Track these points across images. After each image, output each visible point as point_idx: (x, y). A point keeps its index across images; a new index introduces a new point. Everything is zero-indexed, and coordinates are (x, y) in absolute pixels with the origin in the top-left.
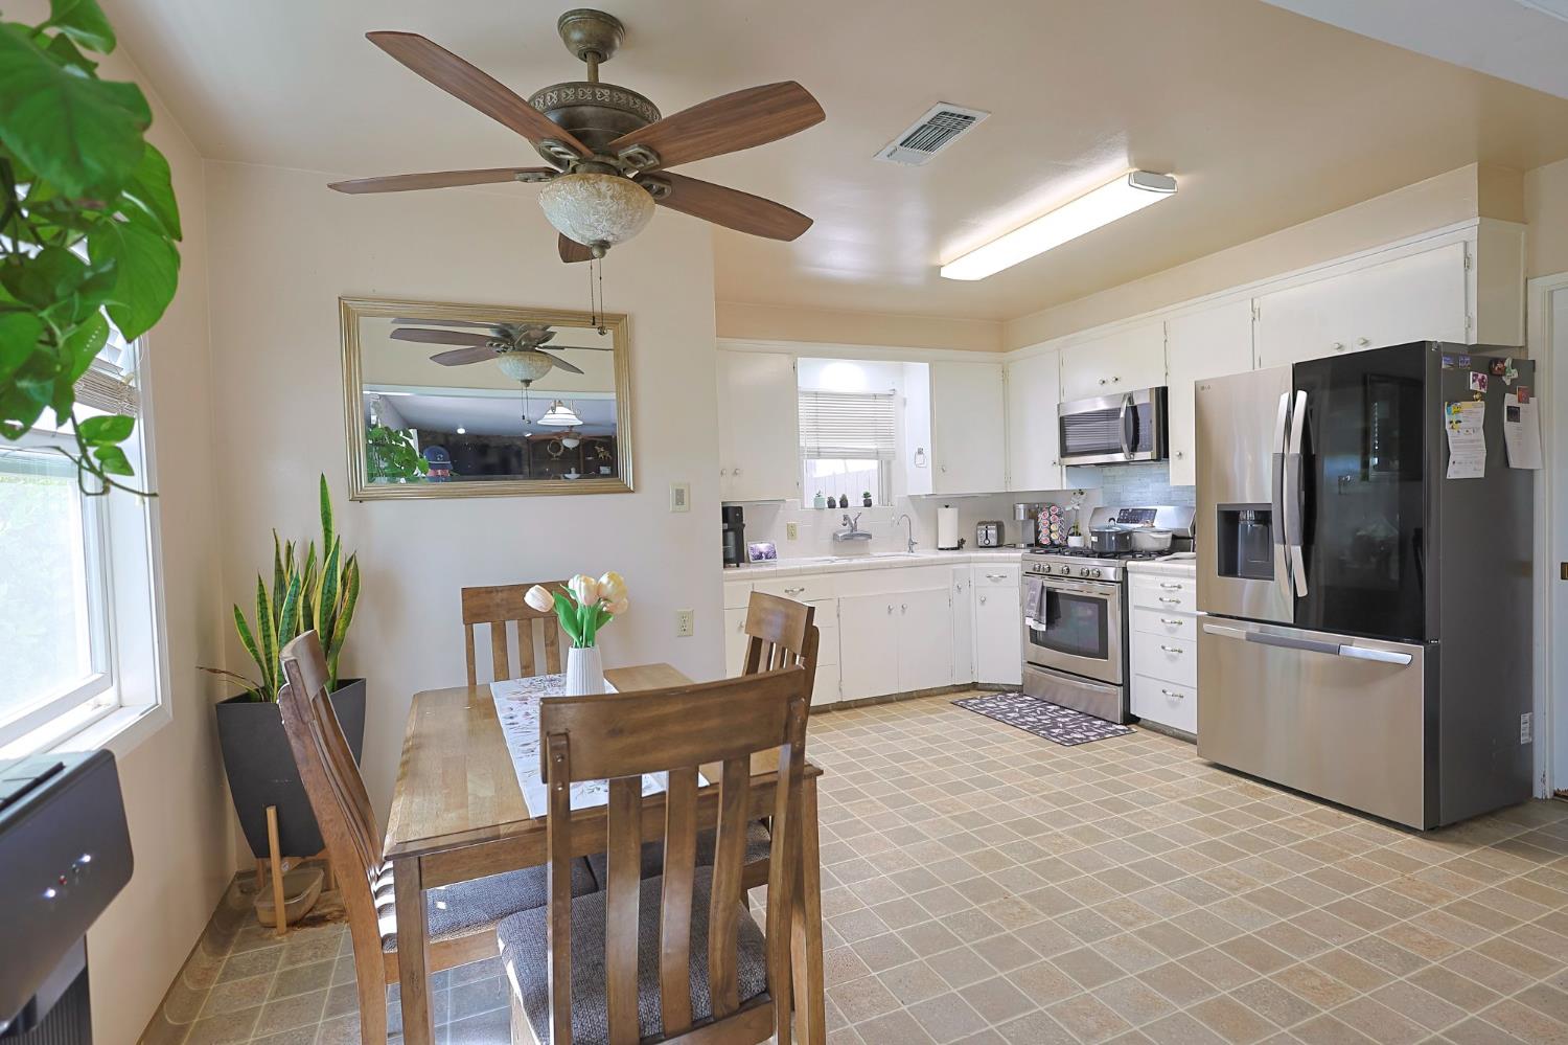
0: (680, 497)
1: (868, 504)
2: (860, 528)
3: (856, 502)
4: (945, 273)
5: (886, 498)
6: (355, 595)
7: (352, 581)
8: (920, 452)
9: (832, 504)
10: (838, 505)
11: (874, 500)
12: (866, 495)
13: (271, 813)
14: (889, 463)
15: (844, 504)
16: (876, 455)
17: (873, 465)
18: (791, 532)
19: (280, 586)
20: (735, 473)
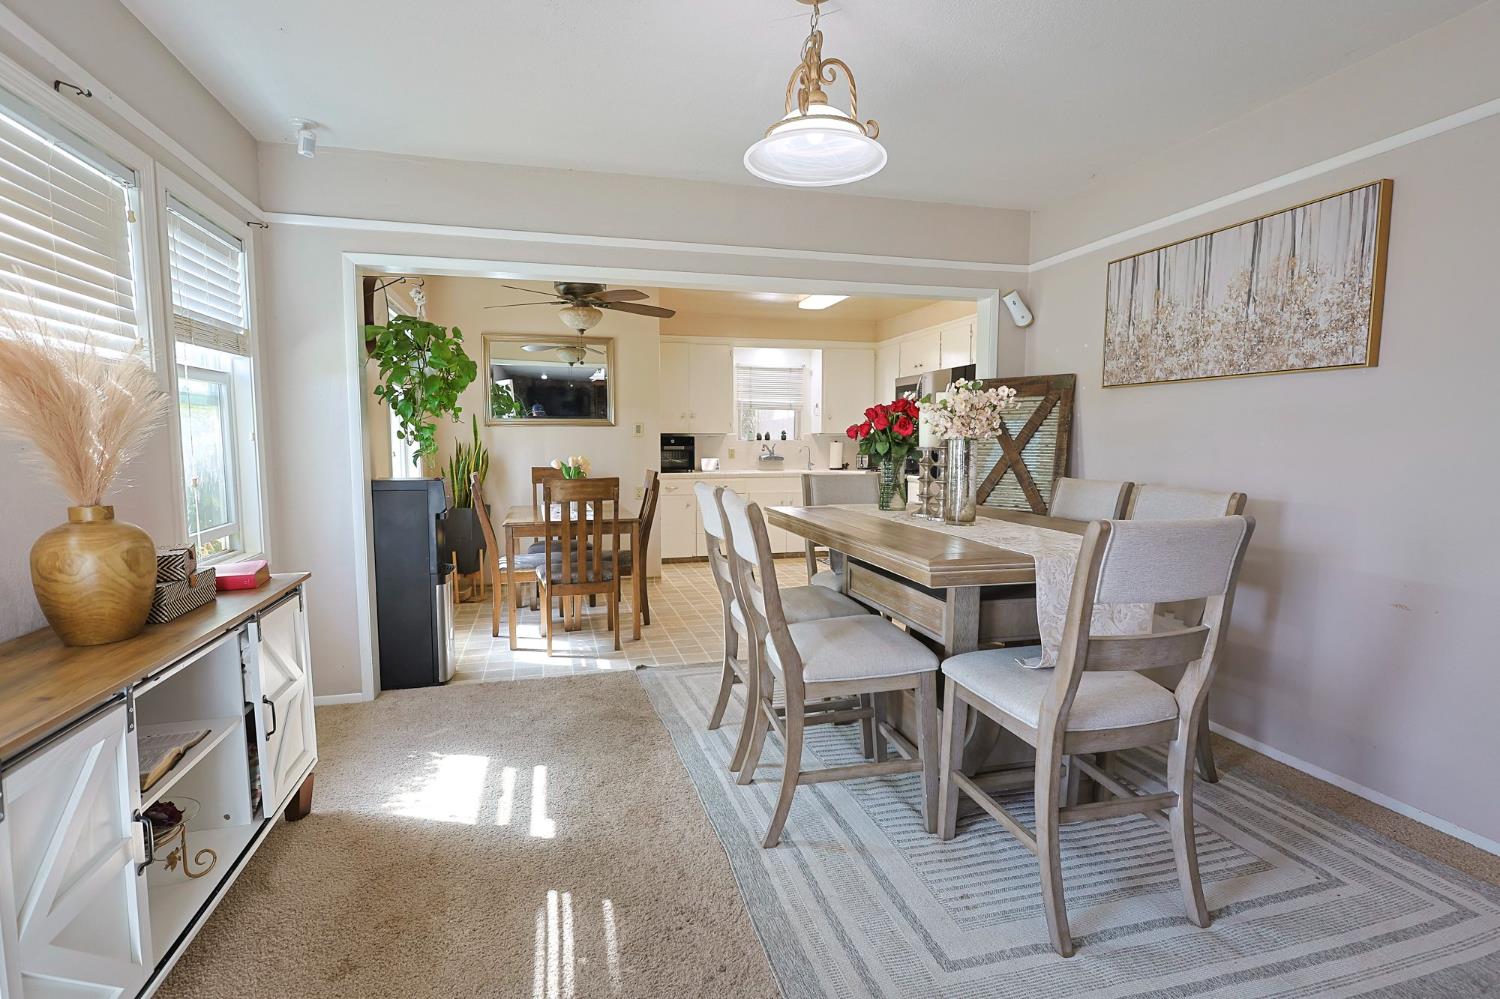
0: (638, 430)
1: (784, 438)
2: (777, 453)
3: (776, 436)
4: (800, 306)
5: (797, 436)
6: (487, 467)
7: (486, 462)
8: (817, 406)
9: (759, 438)
10: (763, 438)
11: (789, 437)
12: (784, 433)
13: (454, 554)
14: (799, 412)
15: (767, 438)
16: (790, 407)
17: (791, 413)
18: (732, 454)
19: (458, 461)
20: (692, 417)
